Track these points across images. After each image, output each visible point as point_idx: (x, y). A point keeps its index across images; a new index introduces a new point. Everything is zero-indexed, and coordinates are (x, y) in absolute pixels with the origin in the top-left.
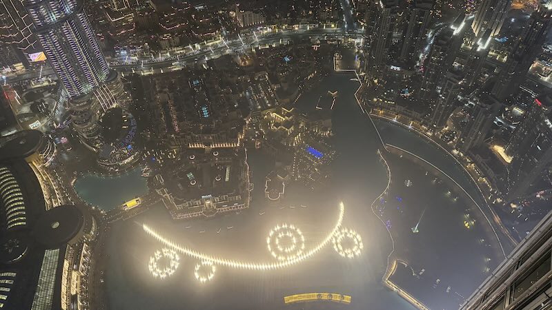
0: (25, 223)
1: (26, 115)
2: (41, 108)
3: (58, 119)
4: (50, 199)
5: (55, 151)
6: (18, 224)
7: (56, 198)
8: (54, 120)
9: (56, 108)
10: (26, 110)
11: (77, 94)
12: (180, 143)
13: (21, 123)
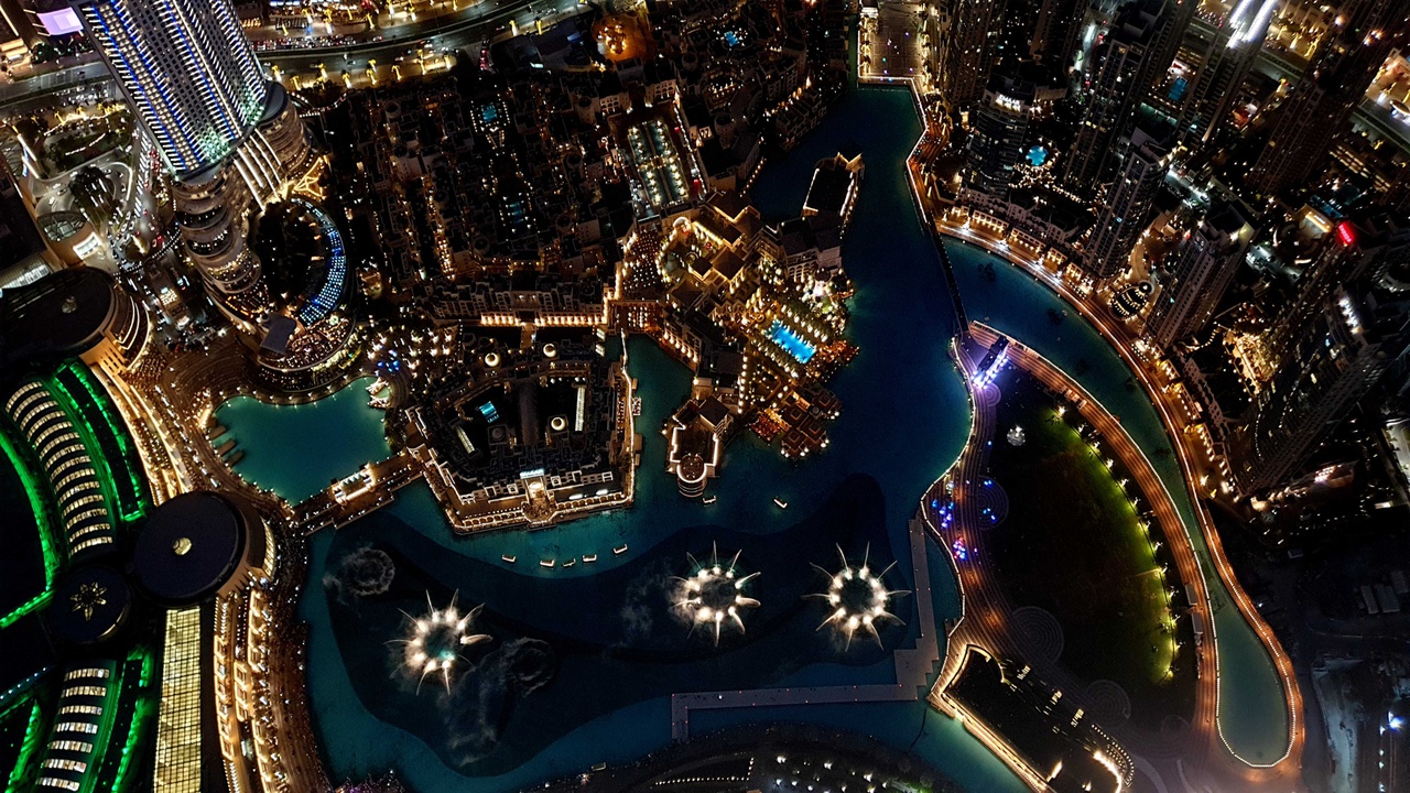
0: (110, 541)
1: (61, 217)
6: (95, 542)
11: (192, 165)
12: (459, 310)
13: (52, 244)
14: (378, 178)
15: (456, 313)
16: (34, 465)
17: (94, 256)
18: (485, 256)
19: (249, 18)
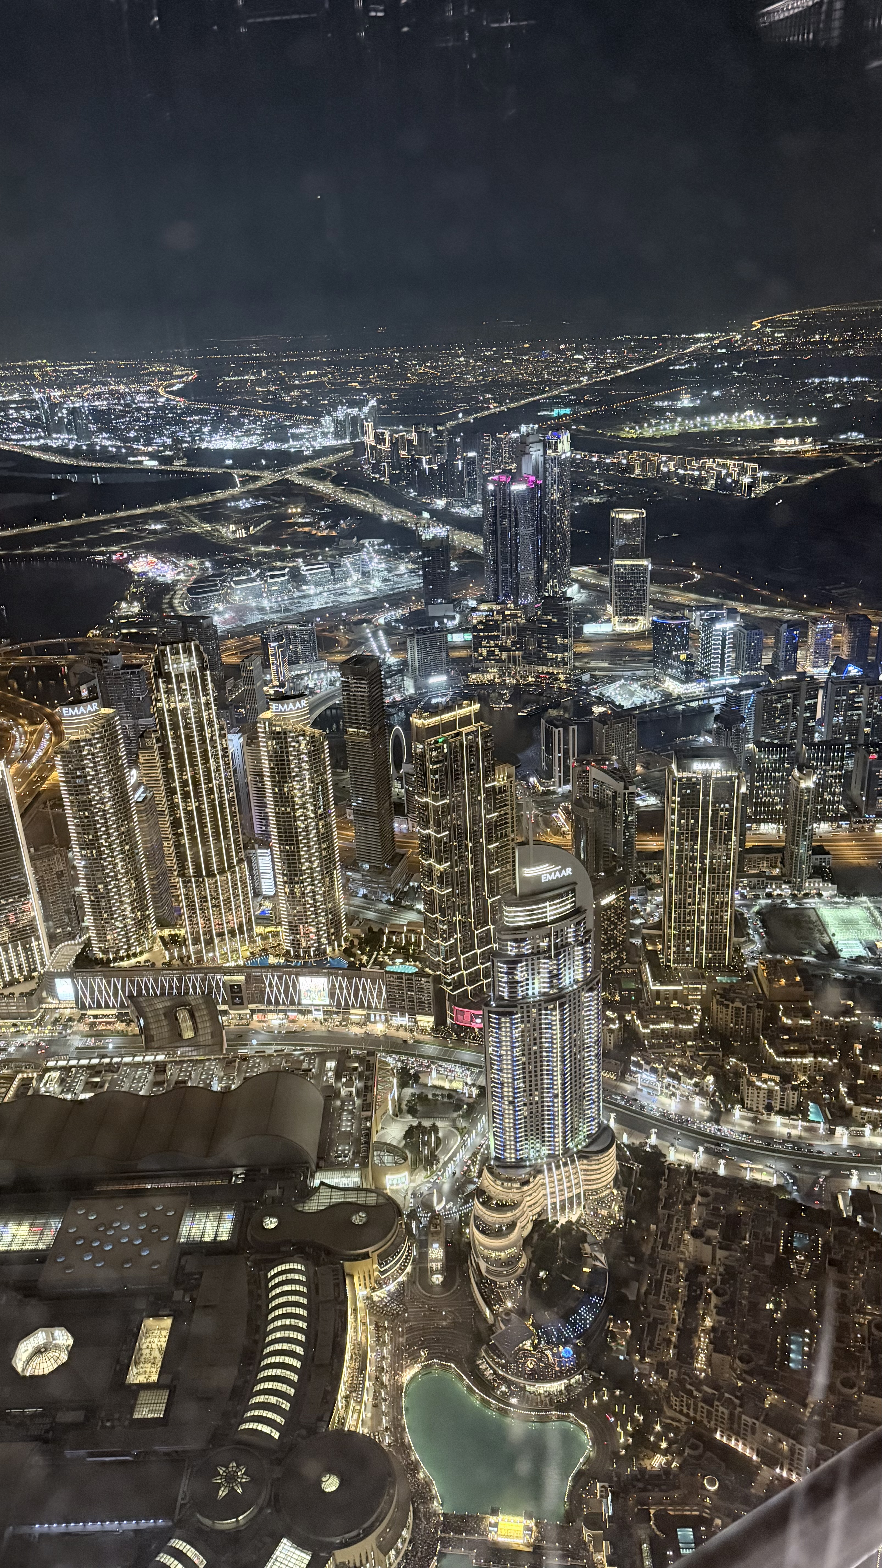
1: (391, 1149)
2: (425, 1144)
3: (446, 1186)
4: (348, 1396)
5: (408, 1269)
6: (259, 1427)
7: (359, 1400)
9: (454, 1156)
10: (395, 1134)
11: (510, 1156)
12: (695, 1411)
13: (374, 1165)
14: (665, 1246)
15: (692, 1414)
17: (397, 1191)
18: (746, 1372)
19: (609, 1070)
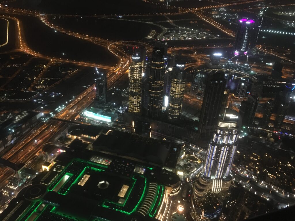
0: (144, 216)
1: (180, 166)
2: (188, 168)
3: (191, 178)
4: (160, 213)
5: (179, 192)
6: (142, 213)
7: (162, 214)
8: (188, 177)
9: (193, 172)
10: (182, 163)
11: (206, 176)
13: (176, 169)
16: (145, 194)
17: (180, 175)
19: (234, 164)
